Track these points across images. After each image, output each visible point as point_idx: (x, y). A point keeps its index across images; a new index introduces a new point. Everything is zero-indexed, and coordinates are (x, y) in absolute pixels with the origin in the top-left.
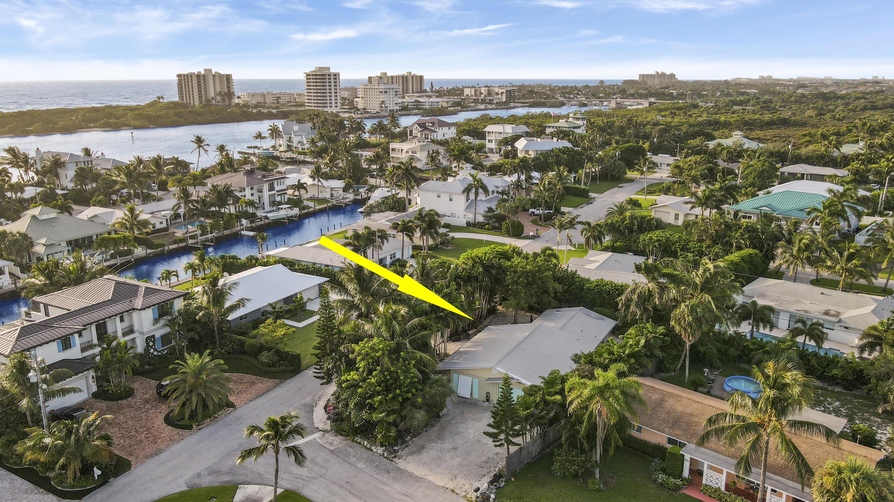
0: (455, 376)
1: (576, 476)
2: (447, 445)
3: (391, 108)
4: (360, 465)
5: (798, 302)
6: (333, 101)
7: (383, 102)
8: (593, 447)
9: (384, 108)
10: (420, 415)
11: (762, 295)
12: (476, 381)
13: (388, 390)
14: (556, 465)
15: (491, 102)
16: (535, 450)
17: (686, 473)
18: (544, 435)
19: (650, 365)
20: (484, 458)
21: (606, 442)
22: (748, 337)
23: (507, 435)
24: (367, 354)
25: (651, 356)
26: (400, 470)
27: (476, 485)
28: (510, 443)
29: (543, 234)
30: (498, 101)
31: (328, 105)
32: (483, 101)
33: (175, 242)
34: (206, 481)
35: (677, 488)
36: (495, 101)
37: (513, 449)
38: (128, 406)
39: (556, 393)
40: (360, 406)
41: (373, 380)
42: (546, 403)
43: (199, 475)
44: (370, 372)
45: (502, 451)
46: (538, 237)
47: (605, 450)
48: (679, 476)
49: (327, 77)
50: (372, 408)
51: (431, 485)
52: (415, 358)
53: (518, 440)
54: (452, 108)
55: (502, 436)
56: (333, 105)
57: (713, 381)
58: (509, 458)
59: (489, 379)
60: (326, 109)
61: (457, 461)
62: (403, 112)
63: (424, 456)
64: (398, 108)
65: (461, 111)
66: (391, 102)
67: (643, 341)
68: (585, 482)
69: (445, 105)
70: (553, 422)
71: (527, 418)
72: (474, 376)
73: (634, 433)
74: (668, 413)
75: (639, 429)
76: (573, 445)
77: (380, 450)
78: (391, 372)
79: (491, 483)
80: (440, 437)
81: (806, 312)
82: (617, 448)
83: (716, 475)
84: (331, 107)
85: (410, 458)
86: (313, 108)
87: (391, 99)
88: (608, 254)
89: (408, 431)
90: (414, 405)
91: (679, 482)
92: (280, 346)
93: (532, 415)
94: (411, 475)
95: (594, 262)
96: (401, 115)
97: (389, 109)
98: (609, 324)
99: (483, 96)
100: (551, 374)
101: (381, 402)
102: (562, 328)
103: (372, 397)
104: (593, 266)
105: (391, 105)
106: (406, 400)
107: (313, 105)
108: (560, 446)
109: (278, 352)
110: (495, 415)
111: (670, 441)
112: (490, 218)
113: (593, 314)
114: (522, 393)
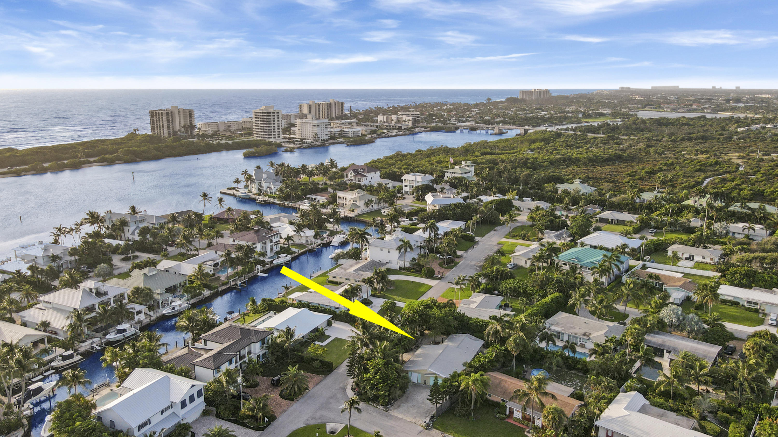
0: (410, 373)
1: (464, 415)
2: (410, 404)
3: (323, 138)
4: (374, 414)
5: (573, 328)
6: (277, 133)
7: (316, 134)
8: (471, 403)
9: (317, 139)
10: (399, 392)
11: (557, 324)
12: (420, 375)
13: (384, 381)
14: (456, 411)
15: (400, 129)
16: (447, 406)
17: (508, 413)
18: (451, 399)
19: (498, 365)
20: (426, 410)
21: (476, 402)
22: (545, 349)
23: (436, 399)
24: (375, 366)
25: (498, 361)
26: (391, 415)
27: (424, 420)
28: (437, 403)
29: (447, 275)
30: (406, 127)
31: (273, 136)
32: (394, 128)
33: (223, 285)
34: (312, 422)
35: (504, 419)
36: (403, 128)
37: (439, 405)
38: (260, 390)
39: (456, 382)
40: (372, 389)
41: (378, 377)
42: (452, 386)
43: (307, 420)
44: (376, 374)
45: (434, 406)
46: (443, 277)
47: (475, 405)
48: (505, 414)
49: (272, 114)
50: (378, 389)
51: (405, 421)
52: (395, 367)
53: (441, 402)
54: (370, 136)
55: (434, 400)
56: (277, 136)
57: (527, 371)
58: (437, 409)
59: (426, 374)
60: (270, 140)
61: (415, 411)
62: (332, 141)
63: (401, 409)
64: (328, 138)
65: (376, 138)
66: (323, 134)
67: (494, 355)
68: (468, 418)
69: (364, 133)
70: (454, 394)
71: (444, 392)
72: (419, 373)
73: (489, 397)
74: (502, 388)
75: (490, 396)
76: (463, 403)
77: (381, 408)
78: (385, 374)
79: (430, 419)
80: (406, 401)
81: (575, 334)
82: (481, 403)
83: (518, 413)
84: (275, 137)
85: (395, 410)
86: (260, 138)
87: (322, 131)
88: (483, 296)
89: (392, 400)
90: (396, 388)
91: (504, 416)
92: (322, 358)
93: (446, 391)
94: (397, 417)
95: (475, 302)
96: (330, 144)
97: (321, 138)
98: (480, 343)
99: (393, 122)
100: (454, 372)
101: (382, 387)
102: (458, 347)
103: (377, 384)
104: (474, 306)
105: (323, 136)
106: (392, 385)
107: (260, 136)
108: (458, 404)
109: (322, 362)
110: (431, 391)
111: (502, 400)
112: (414, 265)
113: (473, 337)
114: (441, 382)
